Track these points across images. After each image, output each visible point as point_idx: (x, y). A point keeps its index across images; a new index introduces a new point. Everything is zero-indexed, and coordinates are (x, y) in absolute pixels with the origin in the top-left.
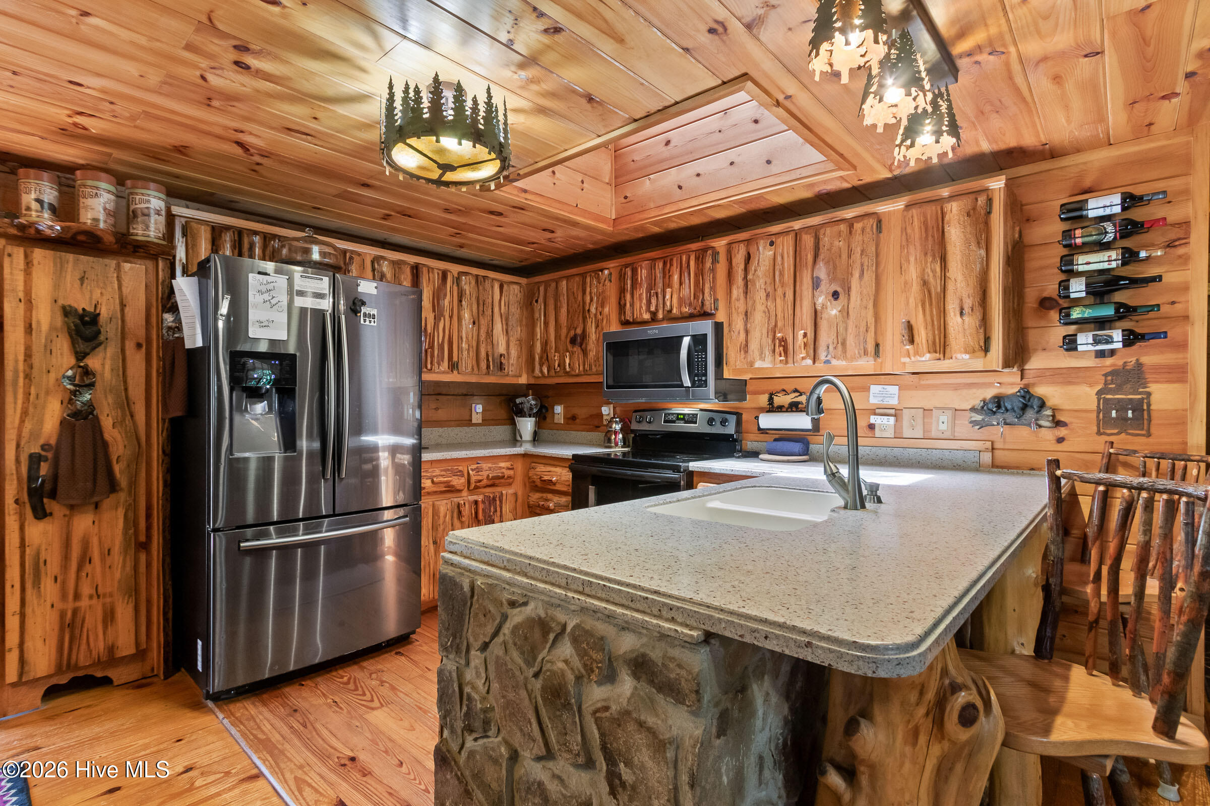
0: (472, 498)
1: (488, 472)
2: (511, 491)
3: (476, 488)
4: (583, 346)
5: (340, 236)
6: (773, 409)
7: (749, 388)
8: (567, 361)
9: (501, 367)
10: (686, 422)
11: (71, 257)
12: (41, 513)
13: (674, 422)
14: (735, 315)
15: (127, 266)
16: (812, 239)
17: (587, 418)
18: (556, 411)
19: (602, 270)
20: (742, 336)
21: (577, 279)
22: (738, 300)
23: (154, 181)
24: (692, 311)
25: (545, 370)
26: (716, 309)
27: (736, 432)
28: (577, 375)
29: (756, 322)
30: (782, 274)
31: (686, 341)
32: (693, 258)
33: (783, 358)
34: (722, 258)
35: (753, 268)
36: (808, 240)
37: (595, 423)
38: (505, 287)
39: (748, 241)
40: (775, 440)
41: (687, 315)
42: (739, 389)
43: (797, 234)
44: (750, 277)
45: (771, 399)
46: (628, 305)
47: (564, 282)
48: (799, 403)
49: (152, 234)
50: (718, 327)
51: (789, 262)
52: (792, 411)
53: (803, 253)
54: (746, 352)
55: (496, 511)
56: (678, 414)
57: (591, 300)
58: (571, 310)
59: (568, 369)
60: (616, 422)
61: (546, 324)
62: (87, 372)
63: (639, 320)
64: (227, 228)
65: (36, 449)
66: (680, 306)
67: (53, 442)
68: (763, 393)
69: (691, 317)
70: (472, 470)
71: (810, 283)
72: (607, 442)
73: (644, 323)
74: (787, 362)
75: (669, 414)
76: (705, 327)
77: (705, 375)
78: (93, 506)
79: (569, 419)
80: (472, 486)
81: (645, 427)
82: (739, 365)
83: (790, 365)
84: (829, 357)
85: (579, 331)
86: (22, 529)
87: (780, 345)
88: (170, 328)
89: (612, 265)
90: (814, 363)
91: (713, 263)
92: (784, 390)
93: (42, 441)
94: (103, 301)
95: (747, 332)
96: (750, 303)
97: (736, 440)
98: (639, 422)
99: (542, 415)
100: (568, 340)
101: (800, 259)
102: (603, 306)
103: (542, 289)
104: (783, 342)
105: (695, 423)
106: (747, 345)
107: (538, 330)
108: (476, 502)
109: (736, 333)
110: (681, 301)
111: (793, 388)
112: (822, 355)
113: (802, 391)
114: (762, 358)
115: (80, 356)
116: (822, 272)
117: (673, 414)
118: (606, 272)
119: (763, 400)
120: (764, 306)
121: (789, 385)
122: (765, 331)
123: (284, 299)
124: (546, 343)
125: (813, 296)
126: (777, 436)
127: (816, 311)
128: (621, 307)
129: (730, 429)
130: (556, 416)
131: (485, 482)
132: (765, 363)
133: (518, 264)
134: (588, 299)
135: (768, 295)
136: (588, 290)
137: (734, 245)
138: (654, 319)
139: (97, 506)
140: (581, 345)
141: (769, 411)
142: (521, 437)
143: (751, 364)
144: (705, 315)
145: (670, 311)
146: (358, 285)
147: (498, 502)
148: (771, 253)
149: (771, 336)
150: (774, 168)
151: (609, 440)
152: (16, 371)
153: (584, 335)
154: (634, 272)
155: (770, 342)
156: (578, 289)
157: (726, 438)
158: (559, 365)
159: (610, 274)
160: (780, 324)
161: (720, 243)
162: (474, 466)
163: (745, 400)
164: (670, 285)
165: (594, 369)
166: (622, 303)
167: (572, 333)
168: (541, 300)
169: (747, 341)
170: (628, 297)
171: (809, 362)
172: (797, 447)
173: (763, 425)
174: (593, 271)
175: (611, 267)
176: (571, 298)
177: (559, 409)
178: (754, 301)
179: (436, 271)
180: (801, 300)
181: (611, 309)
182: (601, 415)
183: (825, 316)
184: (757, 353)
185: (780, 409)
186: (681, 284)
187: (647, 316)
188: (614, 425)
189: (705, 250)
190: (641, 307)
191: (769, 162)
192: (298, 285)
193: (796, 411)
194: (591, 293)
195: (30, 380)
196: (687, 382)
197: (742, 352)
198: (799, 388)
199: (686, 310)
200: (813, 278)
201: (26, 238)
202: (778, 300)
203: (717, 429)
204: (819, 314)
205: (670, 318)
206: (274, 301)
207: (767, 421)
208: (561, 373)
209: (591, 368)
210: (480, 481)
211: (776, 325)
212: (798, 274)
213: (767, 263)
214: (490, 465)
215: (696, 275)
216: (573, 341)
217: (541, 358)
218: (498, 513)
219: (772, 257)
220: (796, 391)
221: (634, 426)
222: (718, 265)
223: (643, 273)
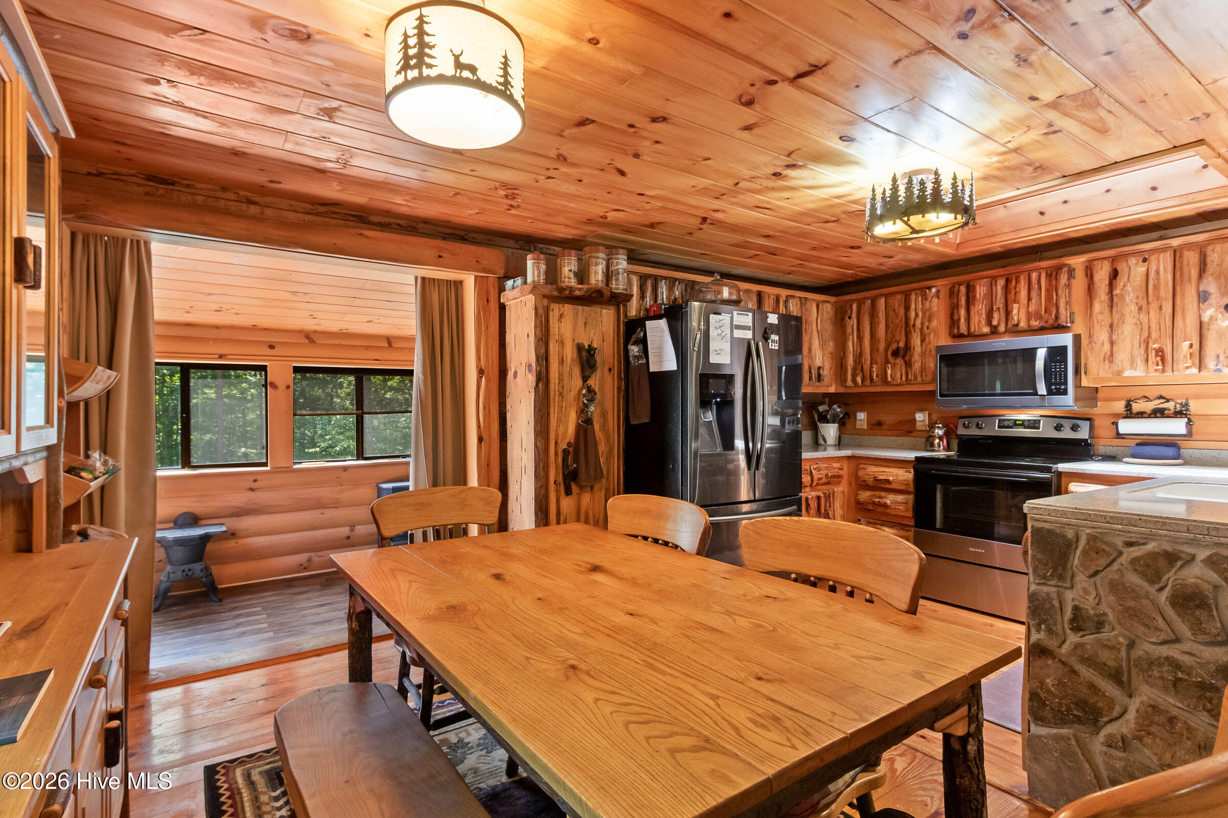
0: (814, 494)
1: (826, 472)
2: (840, 489)
3: (818, 484)
4: (907, 358)
5: (694, 272)
6: (1130, 414)
7: (1101, 395)
8: (889, 372)
9: (819, 378)
10: (1026, 428)
11: (580, 308)
12: (568, 492)
13: (1011, 427)
14: (1097, 328)
15: (604, 311)
16: (1197, 256)
17: (896, 424)
18: (858, 418)
19: (930, 288)
20: (1107, 346)
21: (899, 296)
22: (1101, 313)
23: (622, 248)
24: (1042, 324)
25: (859, 380)
26: (1072, 322)
27: (1090, 437)
28: (897, 385)
29: (1126, 333)
30: (1156, 288)
31: (1041, 354)
32: (1043, 275)
33: (1160, 367)
34: (1080, 274)
35: (1122, 284)
36: (1192, 258)
37: (907, 429)
38: (820, 305)
39: (1114, 259)
40: (1138, 445)
41: (1036, 328)
42: (1091, 395)
43: (1176, 253)
44: (1117, 292)
45: (1128, 406)
46: (962, 320)
47: (883, 300)
48: (1165, 409)
49: (621, 287)
50: (1077, 339)
51: (1167, 277)
52: (1156, 417)
53: (1186, 270)
54: (1111, 362)
55: (830, 506)
56: (1016, 420)
57: (917, 315)
58: (891, 326)
59: (889, 379)
60: (939, 428)
61: (860, 338)
62: (590, 390)
63: (977, 333)
64: (649, 276)
65: (565, 446)
66: (1029, 320)
67: (572, 441)
68: (1119, 399)
69: (1042, 330)
70: (814, 469)
71: (1196, 297)
72: (930, 446)
73: (983, 336)
74: (1163, 371)
75: (1004, 420)
76: (1066, 339)
77: (1066, 383)
78: (589, 489)
79: (873, 424)
80: (815, 483)
81: (974, 432)
82: (1102, 374)
83: (1169, 373)
84: (1220, 366)
85: (902, 344)
86: (558, 501)
87: (1157, 355)
88: (635, 356)
89: (940, 283)
90: (1200, 371)
91: (1069, 279)
92: (1145, 397)
93: (567, 441)
94: (595, 339)
95: (1112, 343)
96: (1116, 316)
97: (1090, 445)
98: (967, 428)
99: (843, 422)
100: (890, 353)
101: (1182, 275)
102: (930, 320)
103: (855, 306)
104: (1160, 353)
105: (1038, 428)
106: (1112, 355)
107: (850, 344)
108: (818, 498)
109: (1099, 344)
110: (1029, 316)
111: (1157, 394)
112: (1211, 363)
113: (1168, 398)
114: (1133, 366)
115: (585, 379)
116: (1210, 285)
117: (1008, 420)
118: (934, 290)
119: (1120, 407)
120: (1135, 320)
121: (1152, 392)
122: (1136, 342)
123: (728, 332)
124: (861, 355)
125: (1199, 308)
126: (1138, 441)
127: (1201, 323)
128: (953, 322)
129: (1083, 433)
130: (858, 423)
131: (824, 480)
132: (1135, 372)
133: (825, 283)
134: (913, 314)
135: (1140, 309)
136: (913, 306)
137: (1096, 263)
138: (994, 331)
139: (592, 488)
140: (904, 357)
141: (1126, 417)
142: (825, 441)
143: (1119, 373)
144: (1059, 328)
145: (1017, 325)
146: (767, 317)
147: (832, 499)
148: (1144, 269)
149: (1143, 347)
150: (1158, 194)
151: (932, 445)
152: (555, 391)
153: (908, 348)
154: (970, 289)
155: (1142, 352)
156: (899, 306)
157: (1077, 442)
158: (877, 376)
159: (938, 291)
160: (1154, 335)
161: (1077, 261)
162: (815, 466)
163: (1097, 407)
164: (1016, 301)
165: (919, 379)
166: (956, 317)
167: (894, 346)
168: (854, 315)
169: (1112, 352)
170: (963, 312)
171: (1195, 370)
172: (1170, 451)
173: (1122, 431)
174: (918, 289)
175: (940, 285)
176: (891, 313)
177: (861, 416)
178: (1123, 315)
179: (772, 296)
180: (1183, 312)
181: (939, 323)
182: (914, 420)
183: (1213, 327)
184: (1127, 363)
185: (1141, 415)
186: (1029, 299)
187: (986, 330)
188: (937, 431)
189: (1059, 268)
190: (980, 321)
191: (1154, 189)
192: (737, 321)
193: (1162, 417)
194: (916, 309)
195: (563, 397)
196: (1042, 389)
197: (1107, 362)
198: (1164, 394)
199: (1035, 323)
200: (1198, 293)
201: (563, 298)
202: (1152, 314)
203: (1067, 434)
204: (1205, 326)
205: (1016, 331)
206: (723, 335)
207: (1126, 427)
208: (879, 382)
209: (915, 378)
210: (821, 479)
211: (1149, 336)
212: (1178, 289)
213: (1138, 279)
214: (826, 466)
215: (1047, 290)
216: (896, 354)
217: (854, 370)
218: (832, 508)
219: (1145, 273)
220: (1161, 397)
221: (961, 431)
222: (1073, 281)
223: (981, 290)
